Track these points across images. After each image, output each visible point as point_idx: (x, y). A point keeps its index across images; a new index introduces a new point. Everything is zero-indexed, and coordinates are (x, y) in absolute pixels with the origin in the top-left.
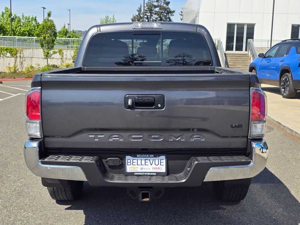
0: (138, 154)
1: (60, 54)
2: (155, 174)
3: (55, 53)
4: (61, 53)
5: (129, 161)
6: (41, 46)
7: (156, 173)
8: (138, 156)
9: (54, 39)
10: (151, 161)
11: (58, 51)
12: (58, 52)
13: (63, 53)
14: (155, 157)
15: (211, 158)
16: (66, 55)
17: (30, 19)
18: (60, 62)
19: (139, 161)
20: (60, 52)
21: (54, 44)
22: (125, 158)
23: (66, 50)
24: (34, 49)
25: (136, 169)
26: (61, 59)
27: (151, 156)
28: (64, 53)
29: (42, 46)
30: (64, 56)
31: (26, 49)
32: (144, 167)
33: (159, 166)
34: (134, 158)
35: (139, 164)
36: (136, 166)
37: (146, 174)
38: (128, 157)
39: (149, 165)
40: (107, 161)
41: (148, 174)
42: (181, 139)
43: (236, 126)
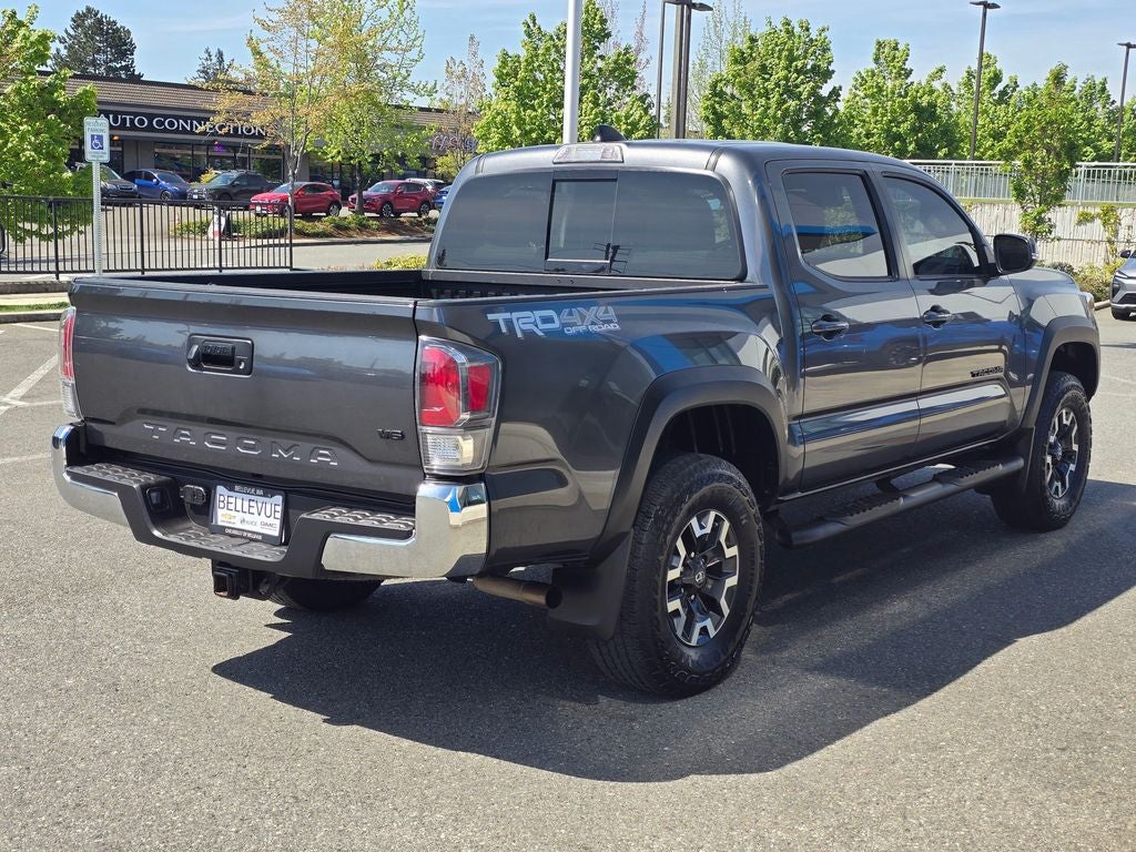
0: (239, 484)
1: (1105, 224)
2: (260, 538)
3: (1088, 221)
4: (1112, 221)
5: (222, 499)
6: (1014, 193)
7: (263, 535)
8: (237, 488)
9: (1067, 166)
10: (260, 505)
11: (1098, 210)
12: (1098, 215)
13: (1118, 222)
14: (265, 495)
15: (355, 513)
16: (1130, 227)
17: (1076, 92)
18: (1103, 254)
19: (239, 502)
20: (1105, 215)
21: (1065, 189)
22: (215, 490)
23: (1130, 210)
24: (1010, 207)
25: (232, 520)
26: (1110, 241)
27: (258, 492)
28: (1122, 222)
29: (1020, 193)
30: (1123, 233)
31: (982, 204)
32: (248, 517)
33: (271, 520)
34: (231, 493)
35: (239, 508)
36: (233, 513)
37: (245, 534)
38: (221, 489)
39: (256, 513)
40: (183, 493)
41: (249, 535)
42: (293, 456)
43: (388, 436)
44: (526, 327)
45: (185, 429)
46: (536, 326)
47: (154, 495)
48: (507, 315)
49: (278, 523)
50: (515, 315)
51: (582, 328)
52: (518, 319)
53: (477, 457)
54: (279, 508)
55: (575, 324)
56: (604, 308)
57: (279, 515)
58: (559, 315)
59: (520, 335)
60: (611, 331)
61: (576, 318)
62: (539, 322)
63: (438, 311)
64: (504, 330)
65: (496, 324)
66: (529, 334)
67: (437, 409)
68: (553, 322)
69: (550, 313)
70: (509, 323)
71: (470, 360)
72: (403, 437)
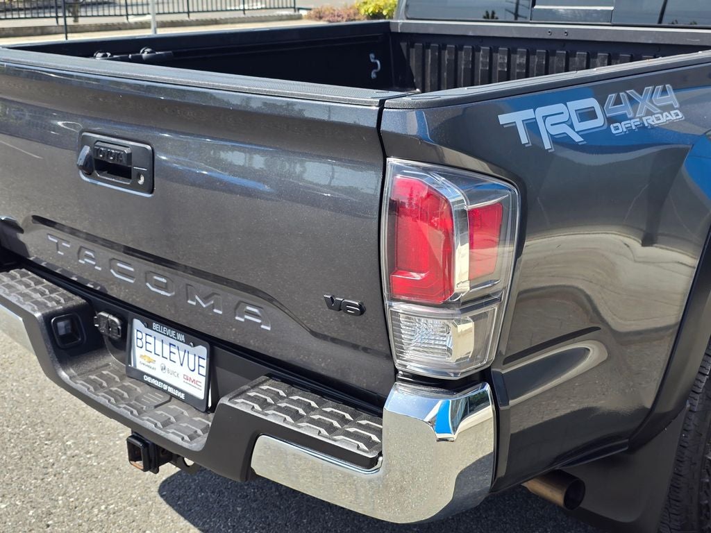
0: (156, 321)
2: (182, 396)
5: (139, 336)
7: (186, 394)
8: (155, 325)
10: (182, 353)
14: (187, 342)
19: (159, 343)
22: (132, 323)
25: (151, 366)
27: (179, 336)
32: (168, 364)
33: (195, 376)
34: (149, 331)
35: (159, 351)
36: (152, 356)
37: (165, 387)
38: (137, 324)
39: (178, 363)
40: (98, 321)
41: (170, 390)
42: (213, 307)
43: (341, 307)
44: (555, 131)
45: (89, 250)
46: (572, 126)
47: (61, 324)
48: (528, 114)
49: (203, 380)
50: (542, 111)
51: (633, 123)
52: (545, 117)
53: (480, 349)
54: (204, 363)
55: (623, 118)
56: (660, 87)
57: (204, 371)
58: (602, 104)
59: (547, 145)
60: (672, 123)
61: (625, 109)
62: (575, 119)
63: (420, 118)
64: (524, 139)
65: (513, 129)
66: (562, 142)
67: (417, 276)
68: (595, 117)
69: (592, 102)
70: (532, 126)
71: (472, 198)
72: (362, 310)
